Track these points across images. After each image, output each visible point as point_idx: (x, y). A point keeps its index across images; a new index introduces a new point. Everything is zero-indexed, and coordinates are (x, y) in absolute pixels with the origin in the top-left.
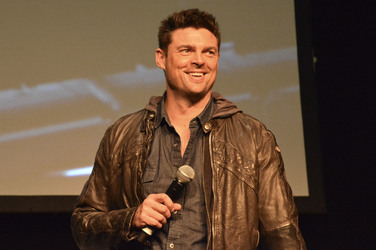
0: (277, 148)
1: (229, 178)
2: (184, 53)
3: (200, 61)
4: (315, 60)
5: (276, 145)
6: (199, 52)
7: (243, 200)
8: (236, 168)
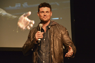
0: (67, 30)
1: (55, 37)
2: (42, 13)
3: (45, 15)
4: (74, 20)
5: (66, 29)
6: (45, 12)
7: (58, 42)
8: (56, 35)
